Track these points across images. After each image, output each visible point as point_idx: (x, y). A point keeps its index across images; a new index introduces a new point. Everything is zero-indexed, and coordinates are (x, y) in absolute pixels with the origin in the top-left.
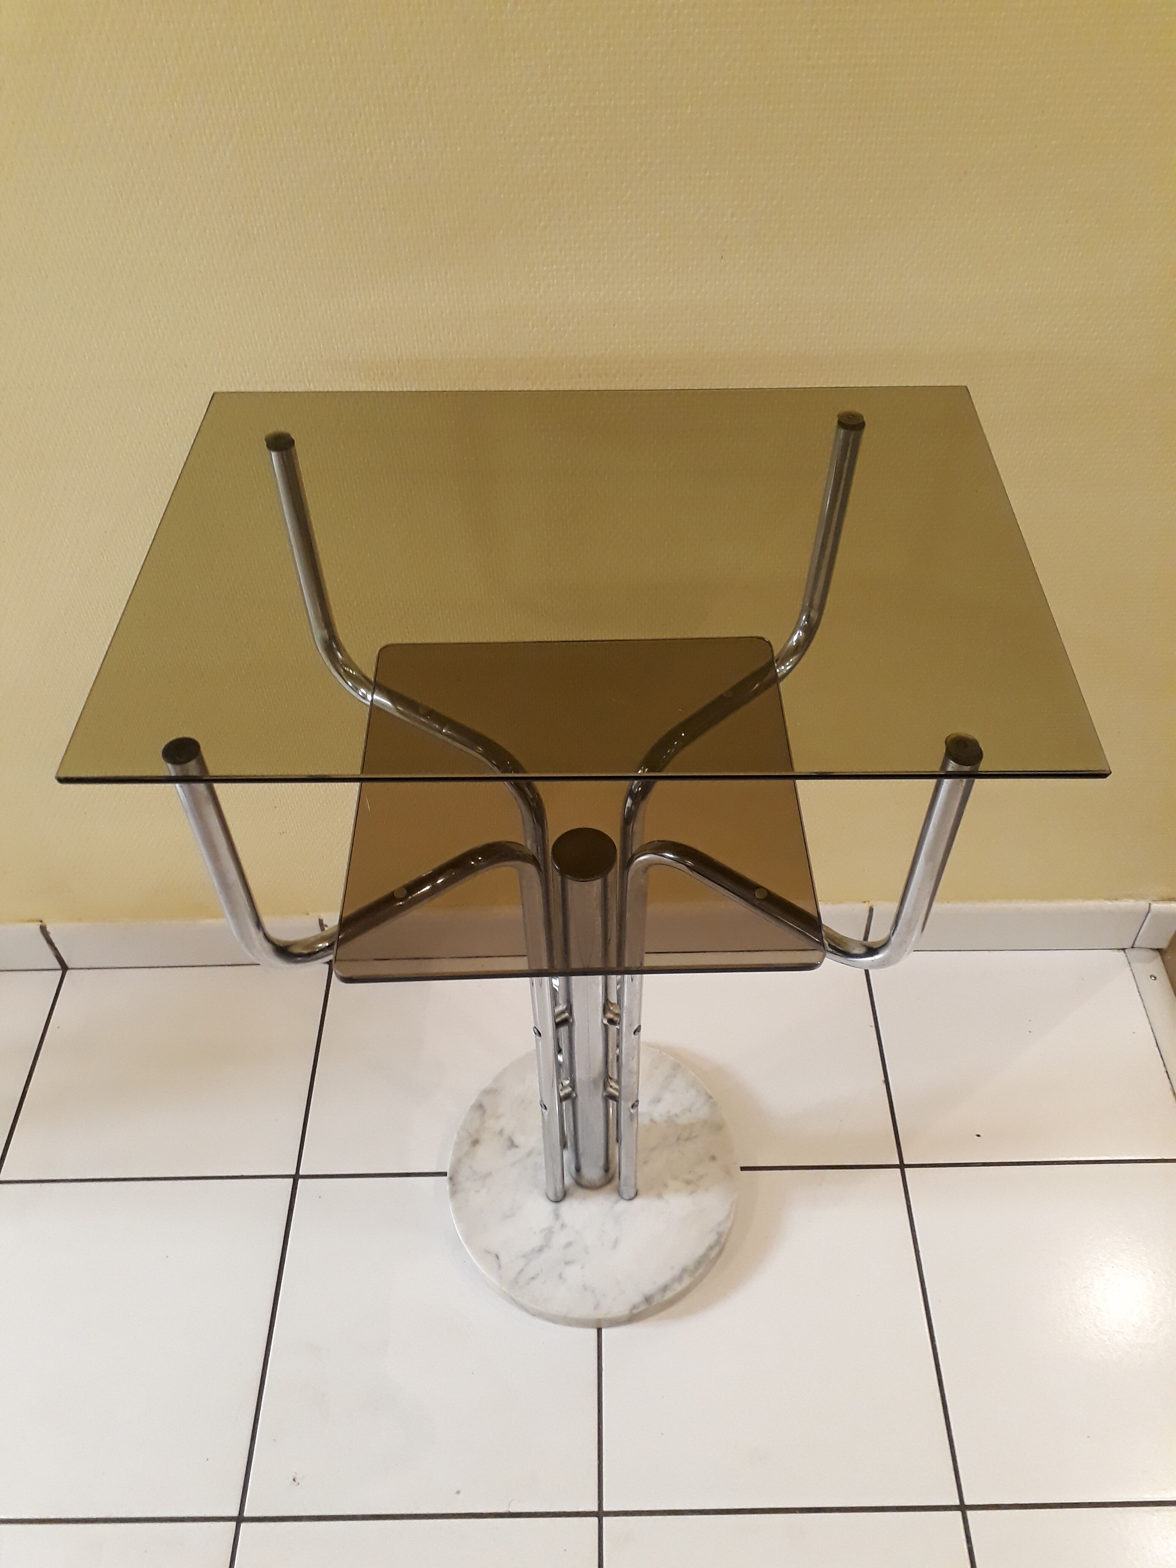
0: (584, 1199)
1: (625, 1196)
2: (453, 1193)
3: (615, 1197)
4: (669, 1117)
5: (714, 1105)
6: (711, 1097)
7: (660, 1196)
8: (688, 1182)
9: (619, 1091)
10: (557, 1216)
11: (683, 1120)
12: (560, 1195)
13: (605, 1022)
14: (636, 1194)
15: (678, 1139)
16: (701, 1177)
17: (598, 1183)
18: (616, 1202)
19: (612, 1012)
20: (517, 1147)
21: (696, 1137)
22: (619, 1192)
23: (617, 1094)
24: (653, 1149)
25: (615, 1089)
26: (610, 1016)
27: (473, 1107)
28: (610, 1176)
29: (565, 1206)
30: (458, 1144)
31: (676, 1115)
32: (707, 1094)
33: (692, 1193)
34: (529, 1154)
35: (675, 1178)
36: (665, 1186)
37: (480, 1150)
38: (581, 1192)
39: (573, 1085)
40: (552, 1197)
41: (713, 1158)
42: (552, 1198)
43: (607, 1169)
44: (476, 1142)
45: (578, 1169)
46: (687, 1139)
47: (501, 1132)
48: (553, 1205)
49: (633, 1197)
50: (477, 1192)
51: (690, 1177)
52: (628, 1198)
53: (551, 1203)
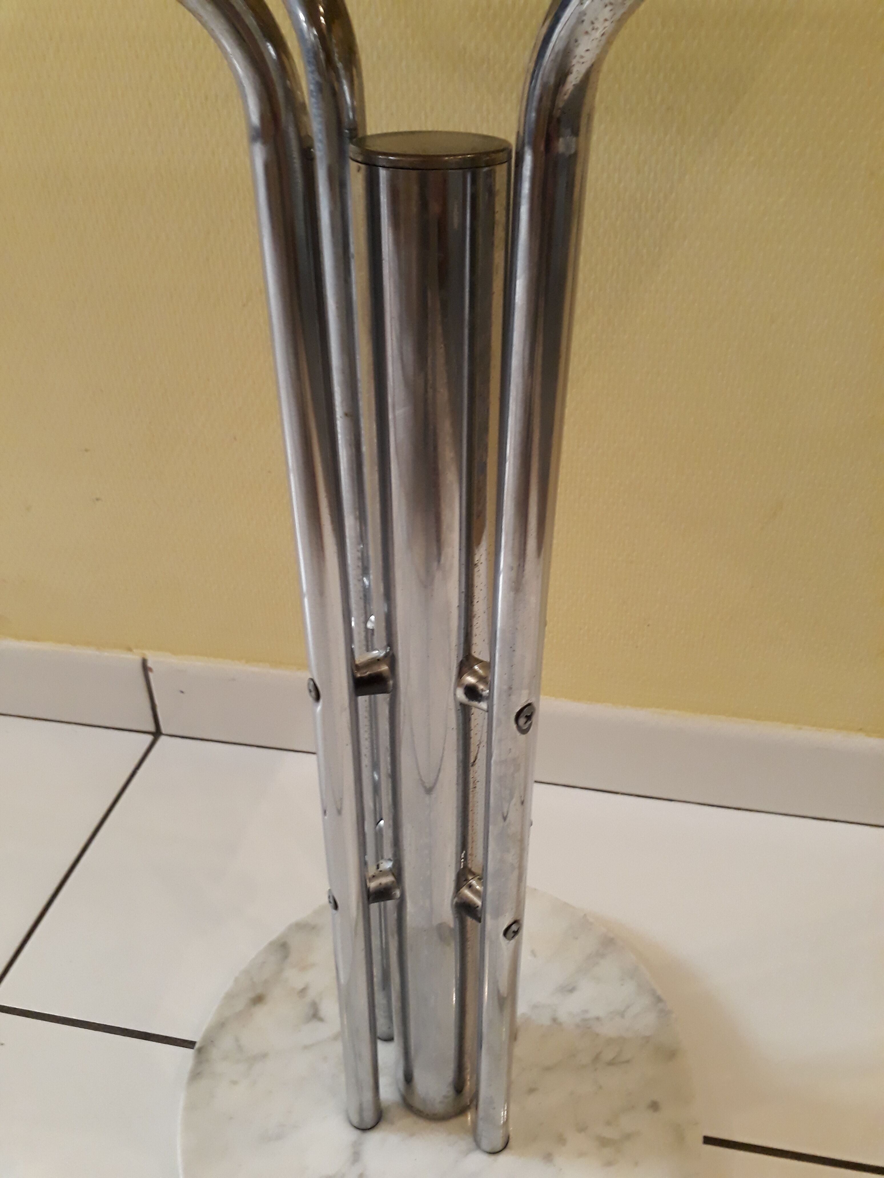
0: (412, 1135)
1: (485, 1144)
2: (196, 1075)
3: (466, 1142)
4: (584, 1020)
5: (664, 1014)
6: (659, 999)
7: (548, 1157)
8: (604, 1142)
9: (481, 895)
10: (356, 1156)
11: (608, 1030)
12: (370, 1116)
13: (460, 694)
14: (506, 1146)
15: (597, 1058)
16: (628, 1137)
17: (439, 1108)
18: (469, 1151)
19: (474, 673)
20: (321, 1020)
21: (628, 1062)
22: (474, 1132)
23: (479, 902)
24: (544, 1070)
25: (476, 892)
26: (470, 680)
27: (271, 944)
28: (461, 1102)
29: (374, 1138)
30: (230, 997)
31: (598, 1019)
32: (653, 993)
33: (609, 1164)
35: (582, 1129)
36: (561, 1140)
37: (261, 1013)
38: (410, 1121)
39: (398, 871)
41: (654, 1106)
42: (355, 1120)
43: (459, 1087)
44: (258, 1000)
45: (408, 1078)
46: (611, 1063)
47: (303, 991)
48: (355, 1134)
49: (498, 1150)
50: (234, 1083)
51: (608, 1133)
52: (488, 1149)
53: (352, 1129)
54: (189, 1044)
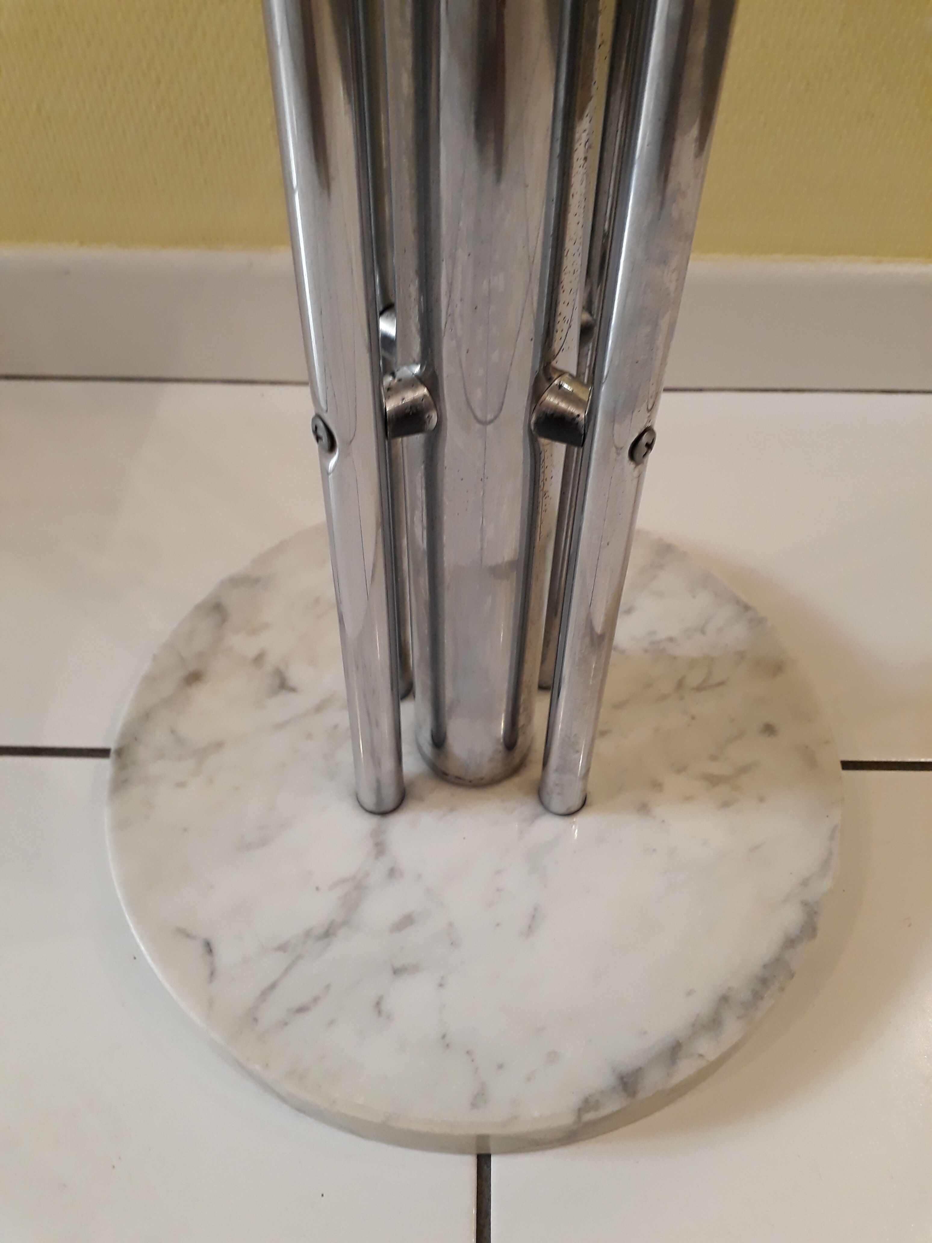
0: (452, 810)
1: (556, 804)
2: (120, 784)
3: (529, 806)
4: (652, 643)
5: (756, 623)
6: (746, 608)
7: (643, 809)
8: (713, 780)
10: (380, 849)
11: (687, 650)
12: (390, 794)
14: (584, 804)
15: (680, 685)
16: (745, 769)
17: (487, 769)
18: (535, 817)
20: (293, 690)
21: (722, 683)
22: (540, 796)
24: (619, 706)
27: (198, 609)
28: (517, 759)
29: (401, 823)
30: (149, 682)
31: (671, 639)
32: (738, 602)
33: (725, 805)
34: (320, 708)
35: (680, 769)
36: (657, 786)
37: (203, 693)
38: (445, 793)
40: (369, 801)
41: (769, 729)
42: (370, 804)
43: (511, 741)
44: (194, 678)
45: (439, 739)
46: (699, 689)
47: (259, 659)
48: (369, 822)
49: (573, 809)
50: (181, 785)
51: (715, 768)
52: (563, 810)
53: (367, 816)
54: (103, 753)
